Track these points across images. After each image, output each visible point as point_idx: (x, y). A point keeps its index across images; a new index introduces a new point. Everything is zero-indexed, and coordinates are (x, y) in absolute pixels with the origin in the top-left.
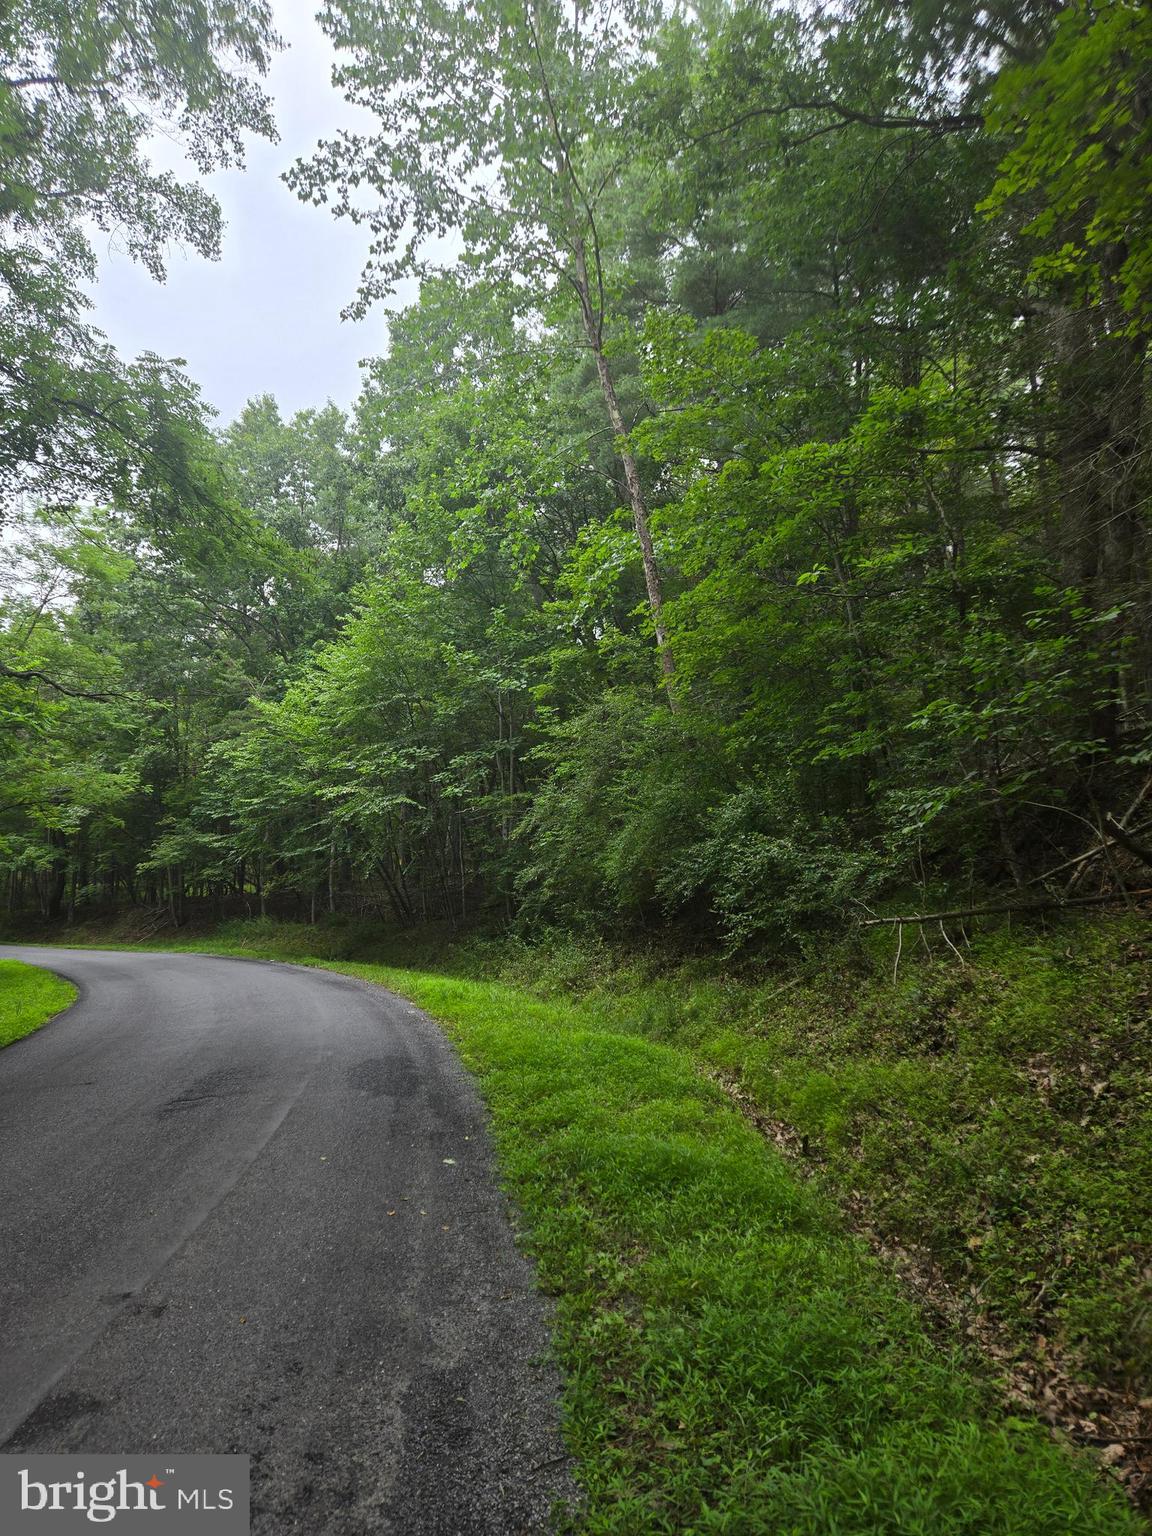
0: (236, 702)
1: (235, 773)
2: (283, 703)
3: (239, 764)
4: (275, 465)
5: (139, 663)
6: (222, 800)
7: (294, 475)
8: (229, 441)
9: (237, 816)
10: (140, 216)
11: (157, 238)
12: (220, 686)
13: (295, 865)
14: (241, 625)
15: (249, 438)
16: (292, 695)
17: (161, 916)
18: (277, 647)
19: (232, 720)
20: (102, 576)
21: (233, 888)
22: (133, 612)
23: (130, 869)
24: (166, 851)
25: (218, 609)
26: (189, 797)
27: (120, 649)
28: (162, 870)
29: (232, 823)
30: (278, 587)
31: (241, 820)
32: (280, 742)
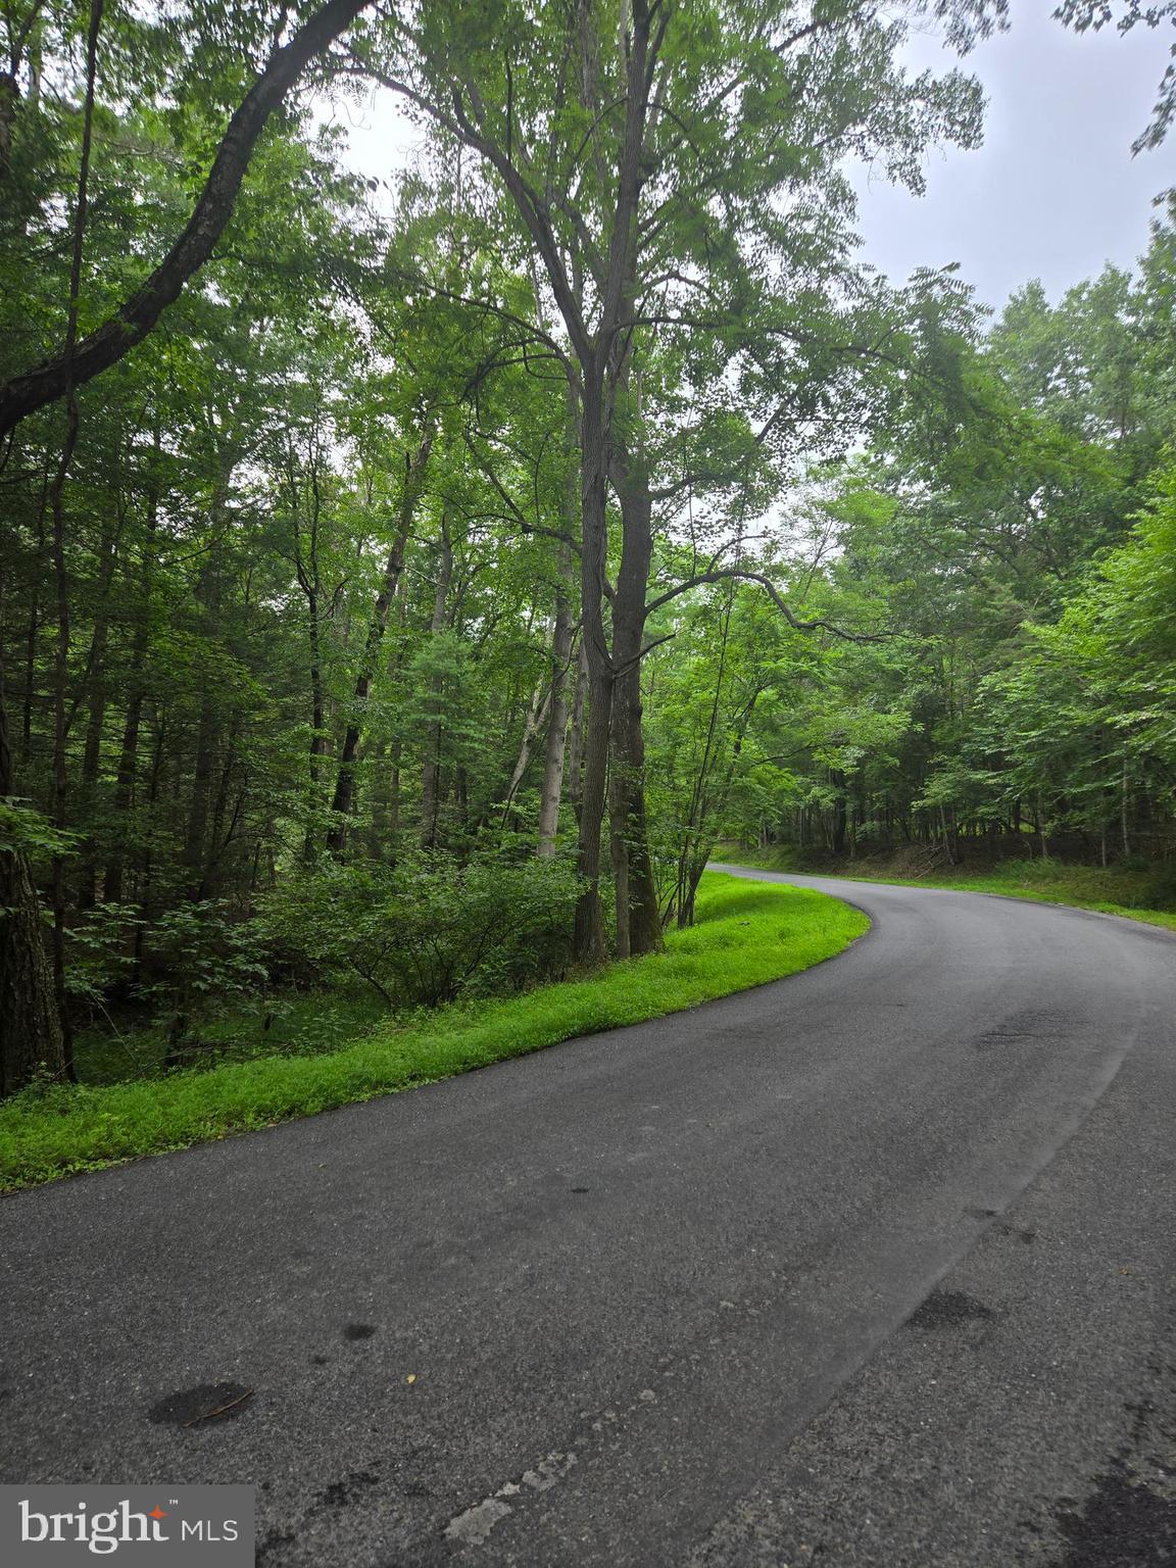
0: (1007, 629)
1: (1008, 706)
2: (1061, 624)
3: (1013, 696)
4: (1042, 360)
5: (903, 603)
6: (993, 736)
7: (1065, 365)
8: (990, 347)
9: (1011, 752)
10: (897, 132)
11: (915, 149)
12: (987, 615)
13: (1078, 802)
14: (1007, 546)
15: (1011, 337)
16: (1072, 614)
17: (937, 854)
18: (1049, 565)
19: (1003, 649)
20: (867, 520)
21: (1008, 828)
22: (897, 552)
23: (905, 808)
24: (938, 789)
25: (981, 533)
26: (958, 734)
27: (887, 590)
28: (935, 808)
29: (1008, 758)
30: (1048, 496)
31: (1016, 756)
32: (1058, 667)
